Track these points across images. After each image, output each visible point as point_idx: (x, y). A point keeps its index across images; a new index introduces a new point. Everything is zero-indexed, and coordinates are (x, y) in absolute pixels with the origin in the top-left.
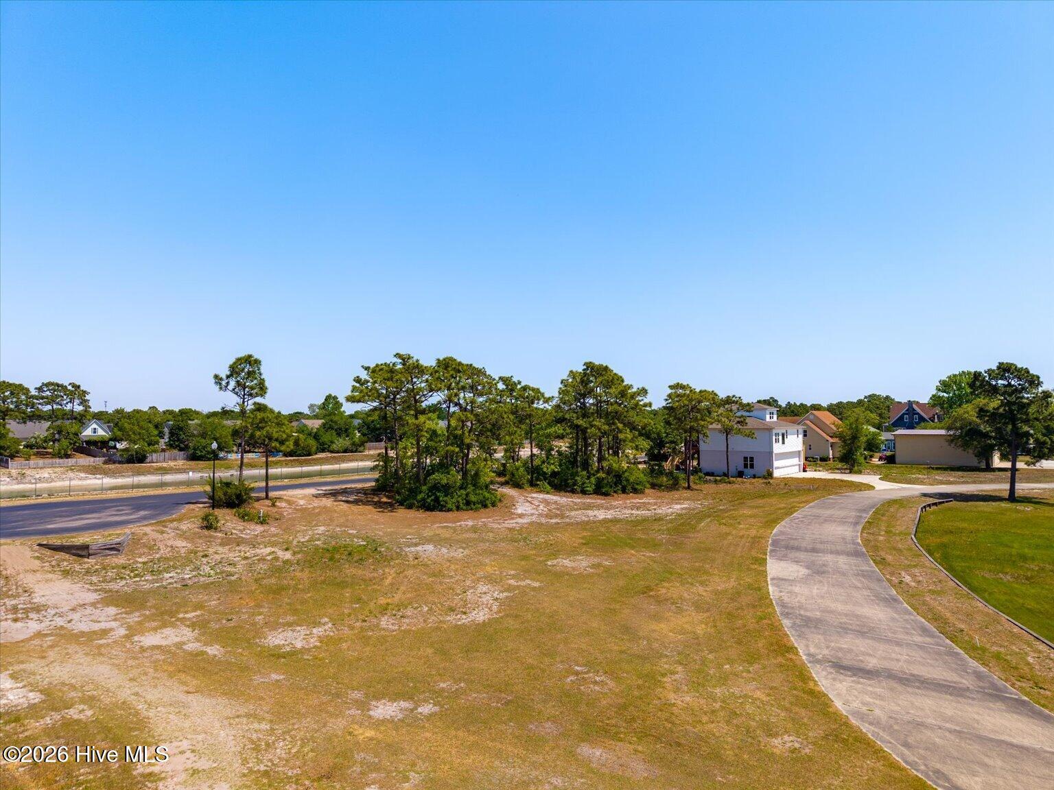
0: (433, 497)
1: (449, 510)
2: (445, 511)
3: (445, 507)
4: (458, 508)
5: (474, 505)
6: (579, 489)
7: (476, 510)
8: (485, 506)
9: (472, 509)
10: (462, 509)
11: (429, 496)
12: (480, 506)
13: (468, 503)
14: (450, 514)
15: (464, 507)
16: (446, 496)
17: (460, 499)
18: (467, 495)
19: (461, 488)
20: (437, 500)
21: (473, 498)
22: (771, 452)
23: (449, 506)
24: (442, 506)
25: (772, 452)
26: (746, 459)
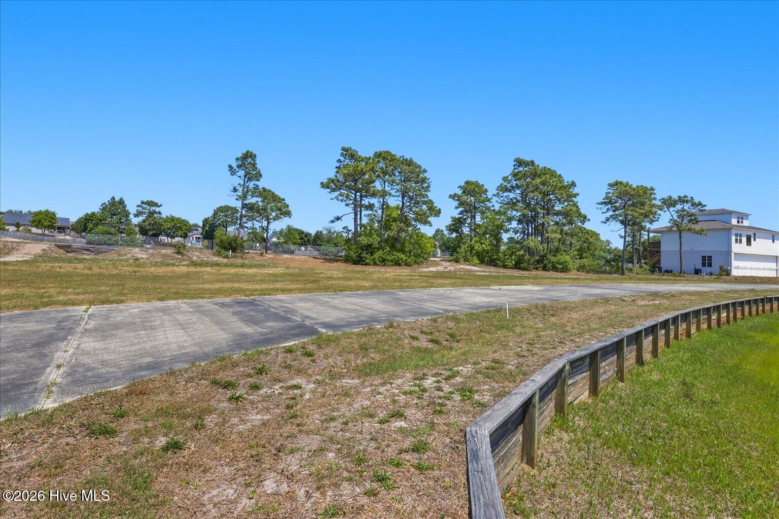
22: (729, 252)
25: (731, 251)
26: (704, 258)
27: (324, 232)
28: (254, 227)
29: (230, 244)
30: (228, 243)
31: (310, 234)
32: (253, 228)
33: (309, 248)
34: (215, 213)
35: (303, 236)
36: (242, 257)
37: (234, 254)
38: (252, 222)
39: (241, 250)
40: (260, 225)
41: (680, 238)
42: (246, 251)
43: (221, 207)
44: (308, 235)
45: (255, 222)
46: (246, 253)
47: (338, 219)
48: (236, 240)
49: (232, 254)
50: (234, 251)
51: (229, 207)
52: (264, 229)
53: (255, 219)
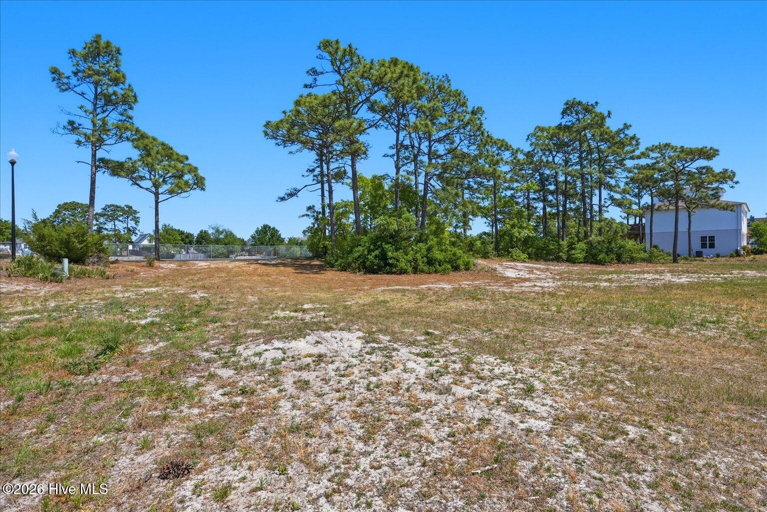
0: (377, 252)
1: (403, 272)
2: (395, 273)
3: (396, 266)
4: (416, 270)
5: (440, 265)
6: (565, 257)
7: (445, 272)
8: (456, 268)
9: (436, 272)
10: (422, 271)
11: (370, 251)
12: (449, 266)
13: (430, 262)
14: (403, 277)
15: (426, 268)
16: (397, 250)
17: (418, 256)
18: (429, 250)
19: (419, 240)
20: (383, 257)
21: (438, 255)
22: (739, 230)
23: (402, 264)
24: (391, 265)
26: (703, 239)
27: (210, 231)
28: (117, 228)
29: (66, 244)
30: (62, 242)
31: (192, 235)
32: (115, 230)
33: (192, 250)
34: (57, 212)
35: (184, 237)
36: (102, 274)
37: (77, 268)
38: (113, 223)
39: (100, 258)
40: (125, 225)
41: (689, 217)
42: (112, 259)
43: (66, 204)
44: (189, 236)
45: (117, 222)
46: (113, 263)
47: (292, 194)
48: (83, 236)
49: (70, 270)
50: (77, 259)
51: (78, 203)
52: (130, 230)
53: (117, 219)
